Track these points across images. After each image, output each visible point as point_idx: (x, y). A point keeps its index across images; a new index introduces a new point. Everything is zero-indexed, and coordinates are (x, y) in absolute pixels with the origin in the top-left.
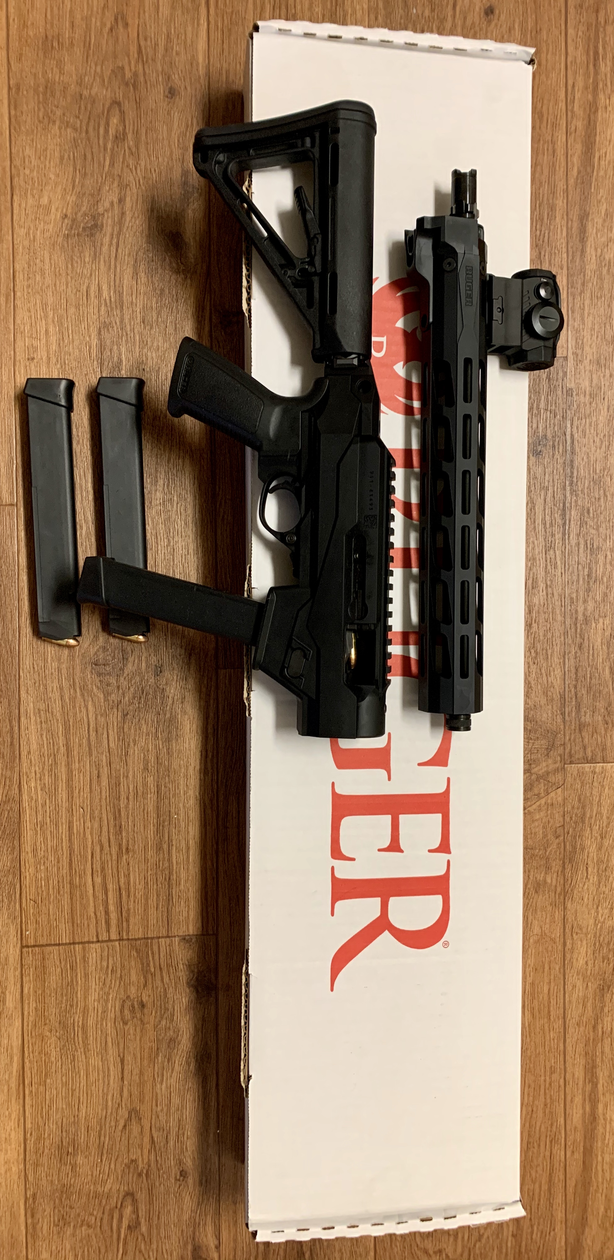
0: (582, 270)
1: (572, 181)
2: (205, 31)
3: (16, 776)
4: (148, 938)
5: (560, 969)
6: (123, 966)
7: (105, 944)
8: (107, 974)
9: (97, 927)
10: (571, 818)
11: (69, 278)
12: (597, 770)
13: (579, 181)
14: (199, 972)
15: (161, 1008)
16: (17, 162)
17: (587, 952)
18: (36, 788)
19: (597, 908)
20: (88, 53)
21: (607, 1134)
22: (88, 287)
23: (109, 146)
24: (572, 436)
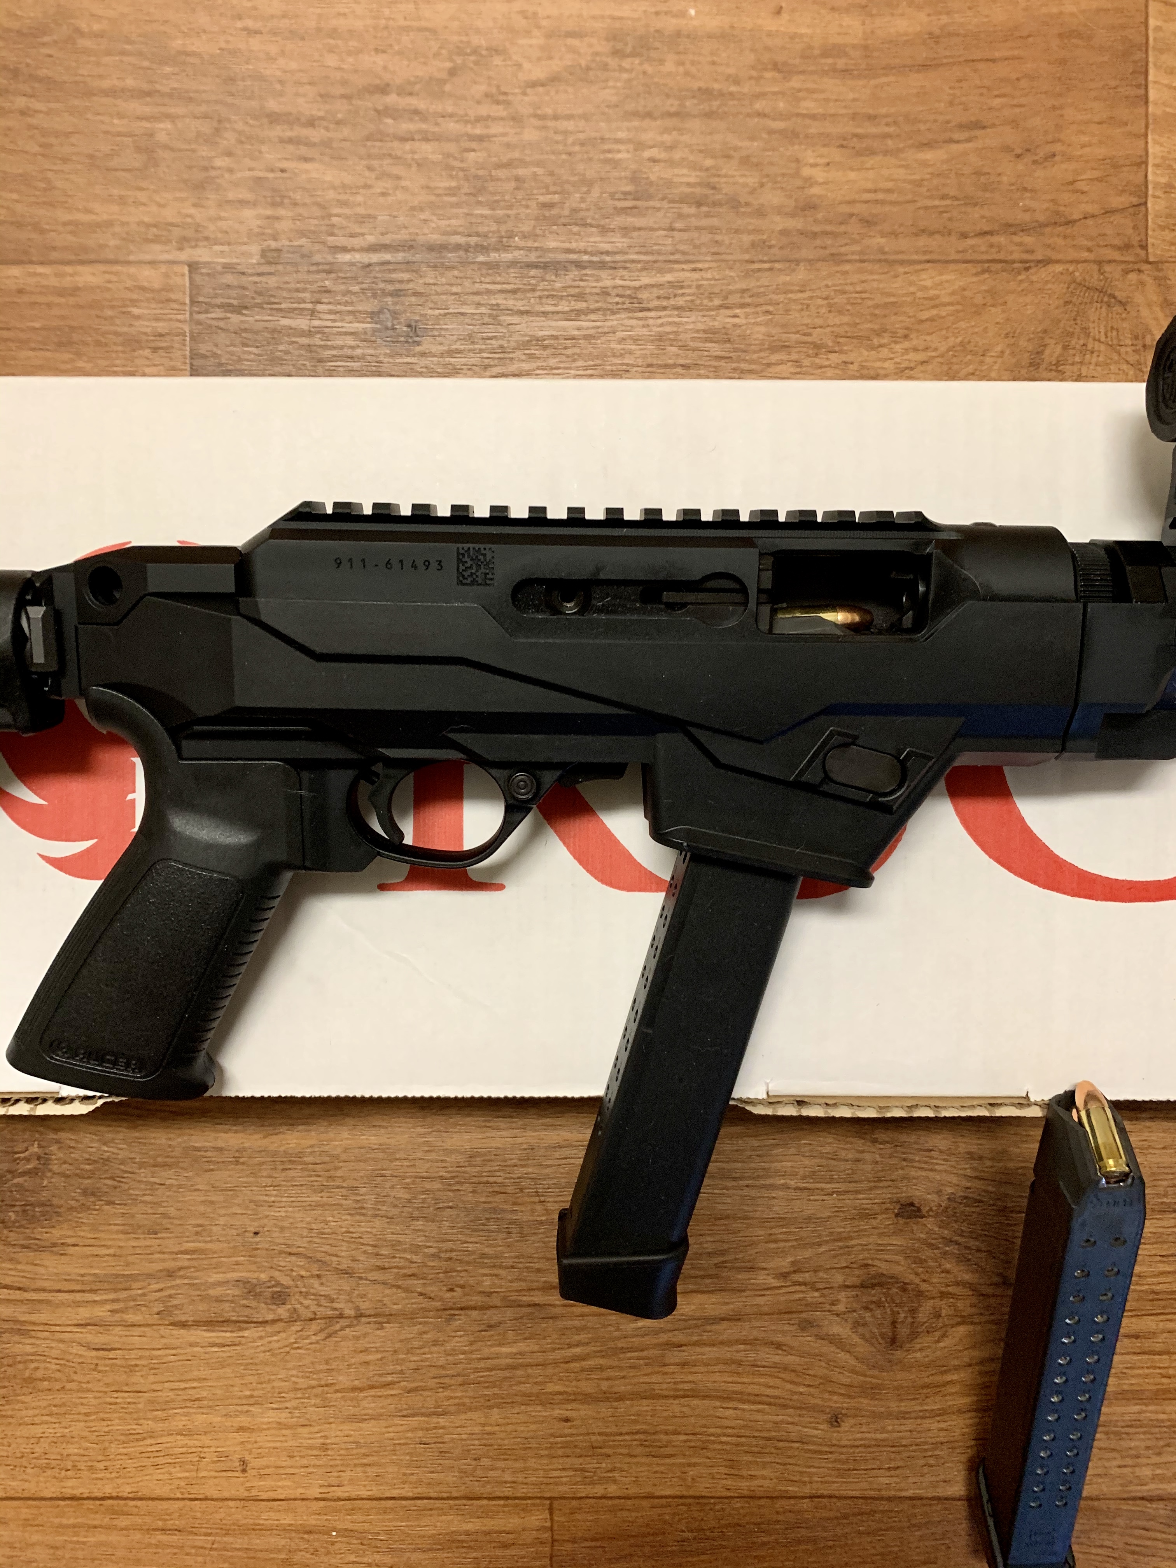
18: (1155, 1466)
24: (373, 248)
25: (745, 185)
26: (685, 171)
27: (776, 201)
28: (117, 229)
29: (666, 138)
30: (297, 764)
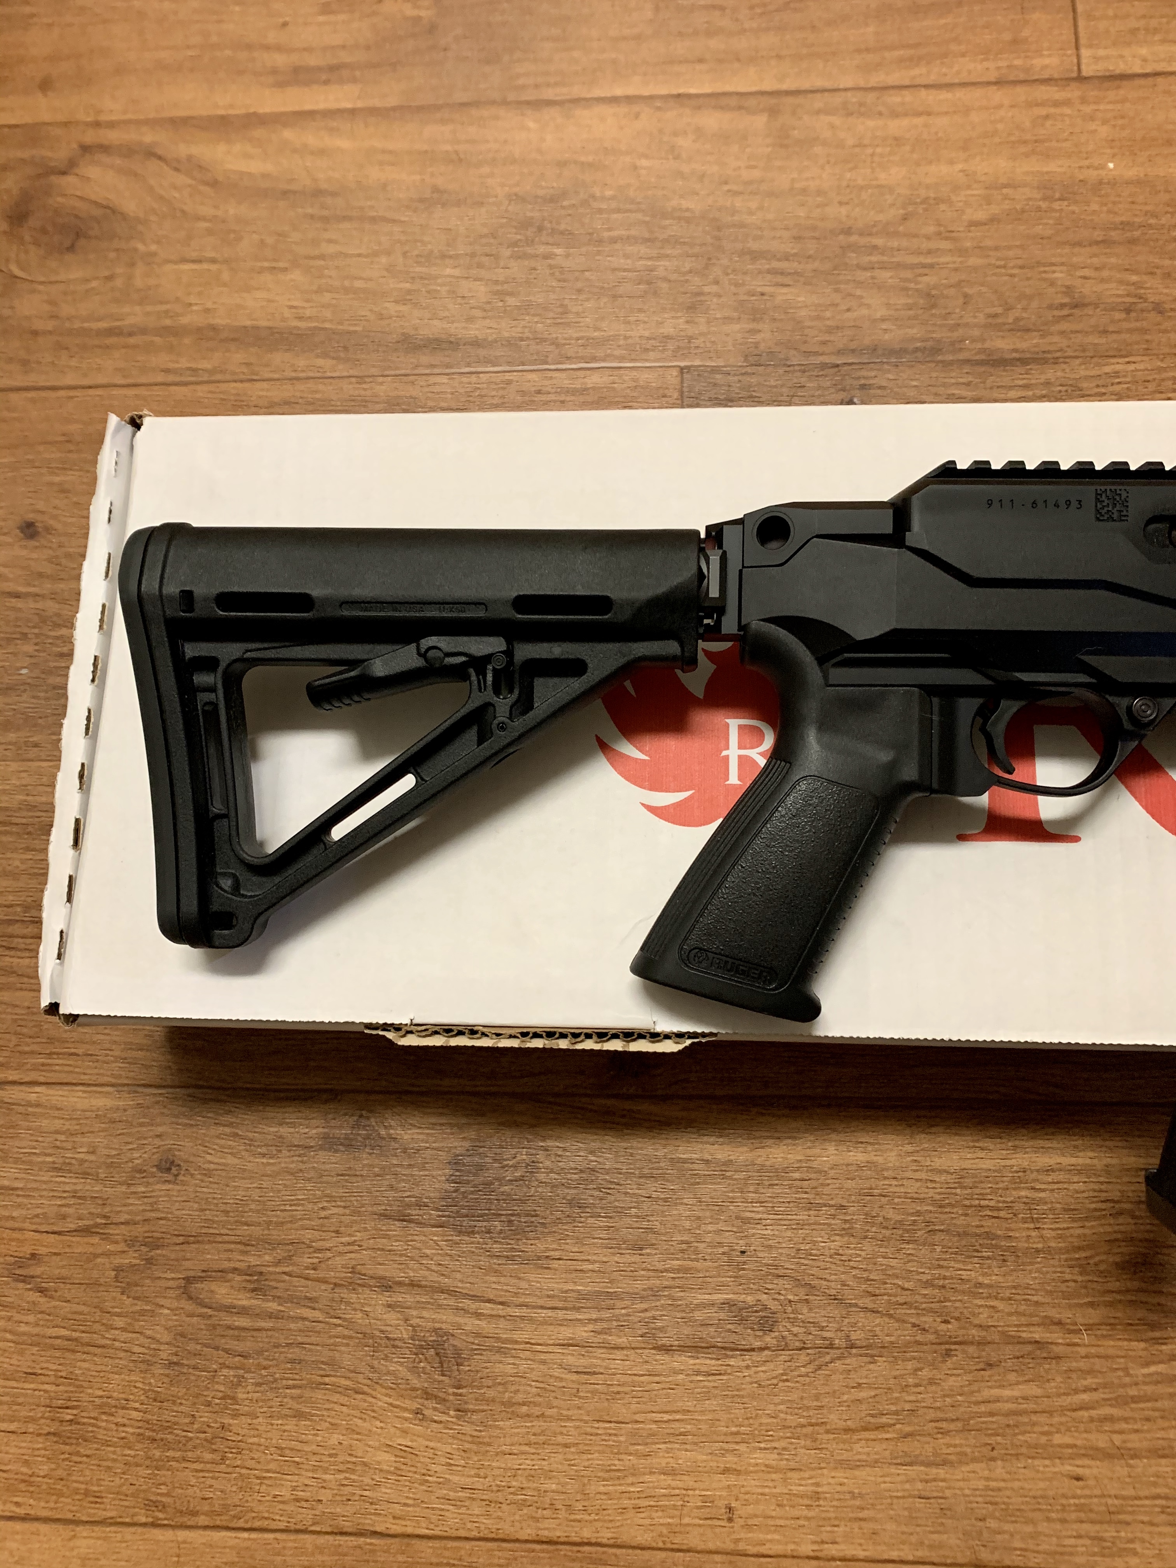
2: (51, 1092)
13: (342, 355)
20: (89, 1345)
22: (570, 1370)
26: (1114, 286)
30: (929, 690)
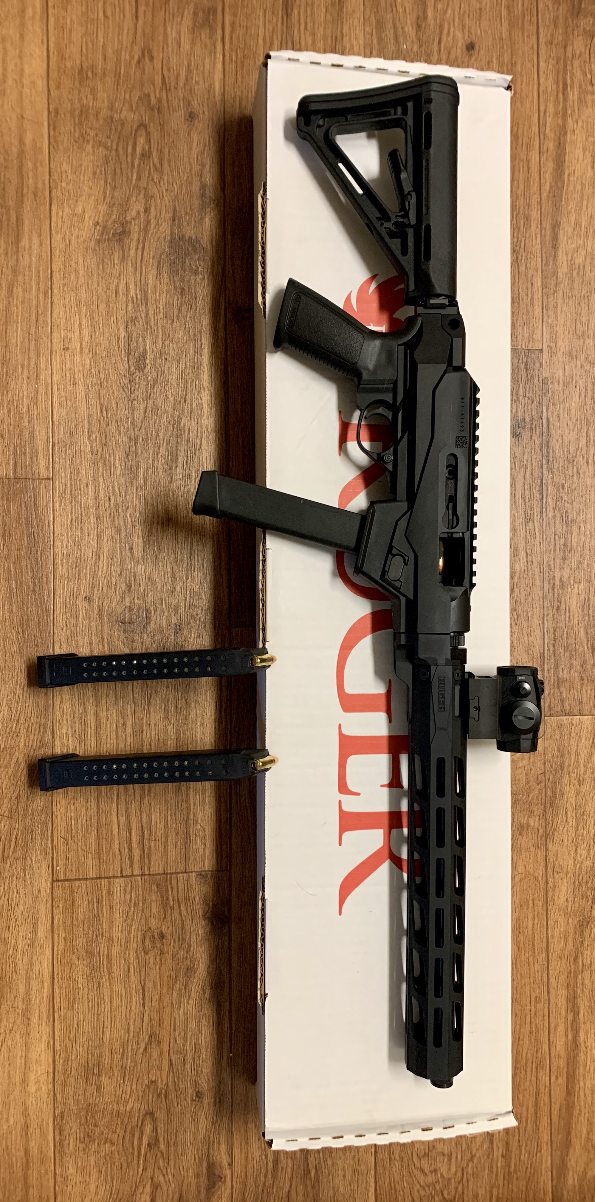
0: (555, 273)
1: (545, 195)
2: (221, 63)
3: (50, 724)
4: (167, 874)
5: (543, 906)
6: (144, 899)
7: (128, 879)
8: (130, 907)
9: (121, 863)
10: (551, 766)
11: (100, 277)
12: (574, 722)
13: (551, 195)
14: (214, 906)
15: (179, 938)
16: (56, 176)
17: (567, 890)
18: (67, 734)
19: (576, 849)
20: (118, 82)
21: (589, 1061)
22: (117, 286)
23: (136, 162)
24: (548, 420)
25: (571, 563)
26: (576, 540)
27: (565, 574)
28: (555, 323)
29: (588, 533)
30: (395, 383)
